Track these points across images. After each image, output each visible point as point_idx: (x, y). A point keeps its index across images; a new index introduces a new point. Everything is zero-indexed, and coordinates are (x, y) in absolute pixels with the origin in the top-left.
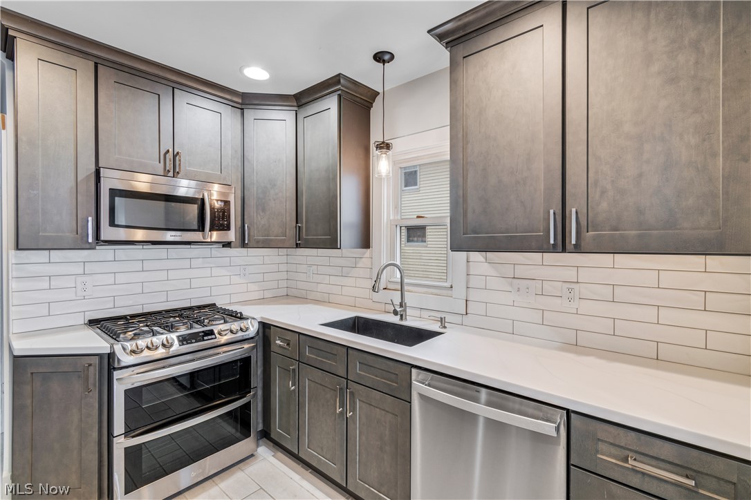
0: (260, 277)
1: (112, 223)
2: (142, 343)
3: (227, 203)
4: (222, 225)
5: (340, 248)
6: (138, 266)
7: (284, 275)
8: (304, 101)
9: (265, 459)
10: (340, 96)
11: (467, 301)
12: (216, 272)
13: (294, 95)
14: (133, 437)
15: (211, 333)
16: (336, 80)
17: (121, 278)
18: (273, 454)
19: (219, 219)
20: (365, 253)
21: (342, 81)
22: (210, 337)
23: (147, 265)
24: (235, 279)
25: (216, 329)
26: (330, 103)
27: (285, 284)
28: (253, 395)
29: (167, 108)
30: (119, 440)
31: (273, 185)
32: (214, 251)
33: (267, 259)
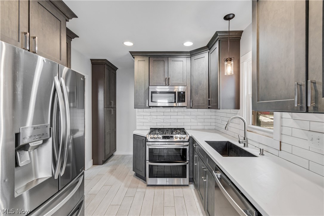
0: (203, 120)
1: (152, 101)
2: (156, 136)
3: (184, 92)
4: (182, 100)
5: (220, 109)
6: (162, 114)
7: (214, 121)
8: (210, 47)
9: (191, 189)
10: (220, 40)
11: (281, 142)
12: (186, 117)
13: (207, 46)
14: (151, 162)
15: (172, 137)
16: (216, 34)
17: (158, 117)
18: (194, 188)
19: (181, 99)
20: (238, 112)
21: (219, 34)
22: (172, 138)
23: (165, 113)
24: (193, 120)
25: (174, 136)
26: (217, 45)
27: (214, 124)
28: (188, 163)
29: (166, 64)
30: (147, 162)
31: (200, 84)
32: (185, 109)
33: (206, 114)
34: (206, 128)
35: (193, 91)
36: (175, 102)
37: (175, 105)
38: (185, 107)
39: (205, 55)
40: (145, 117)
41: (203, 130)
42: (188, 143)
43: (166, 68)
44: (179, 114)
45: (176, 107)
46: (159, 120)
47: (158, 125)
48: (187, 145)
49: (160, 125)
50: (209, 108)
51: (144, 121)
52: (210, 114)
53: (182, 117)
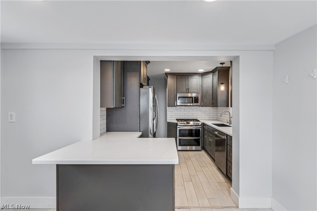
0: (209, 114)
2: (181, 123)
3: (198, 97)
4: (197, 102)
6: (184, 110)
7: (216, 114)
8: (213, 72)
10: (218, 71)
12: (198, 112)
14: (180, 137)
17: (181, 112)
23: (185, 110)
24: (202, 114)
26: (217, 73)
27: (216, 117)
28: (201, 138)
29: (187, 80)
30: (178, 137)
31: (208, 92)
32: (198, 107)
33: (211, 110)
34: (211, 119)
35: (203, 97)
36: (193, 103)
37: (192, 104)
38: (198, 106)
39: (211, 76)
40: (173, 112)
41: (209, 120)
42: (201, 126)
43: (187, 82)
44: (194, 110)
45: (192, 106)
46: (182, 114)
47: (181, 117)
48: (200, 128)
49: (182, 117)
50: (213, 106)
51: (172, 114)
52: (213, 110)
53: (196, 112)
